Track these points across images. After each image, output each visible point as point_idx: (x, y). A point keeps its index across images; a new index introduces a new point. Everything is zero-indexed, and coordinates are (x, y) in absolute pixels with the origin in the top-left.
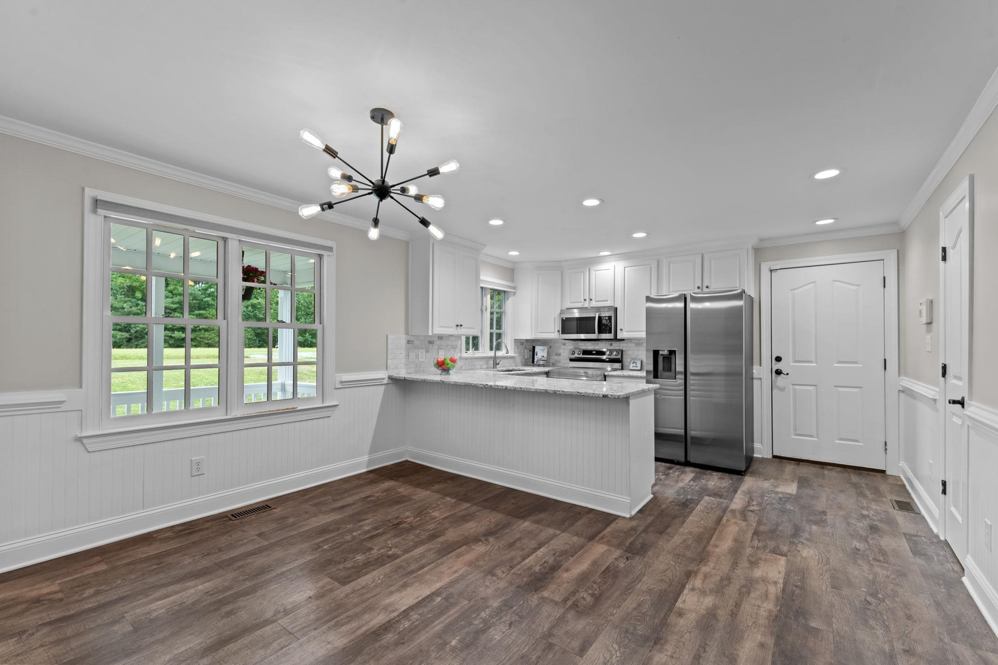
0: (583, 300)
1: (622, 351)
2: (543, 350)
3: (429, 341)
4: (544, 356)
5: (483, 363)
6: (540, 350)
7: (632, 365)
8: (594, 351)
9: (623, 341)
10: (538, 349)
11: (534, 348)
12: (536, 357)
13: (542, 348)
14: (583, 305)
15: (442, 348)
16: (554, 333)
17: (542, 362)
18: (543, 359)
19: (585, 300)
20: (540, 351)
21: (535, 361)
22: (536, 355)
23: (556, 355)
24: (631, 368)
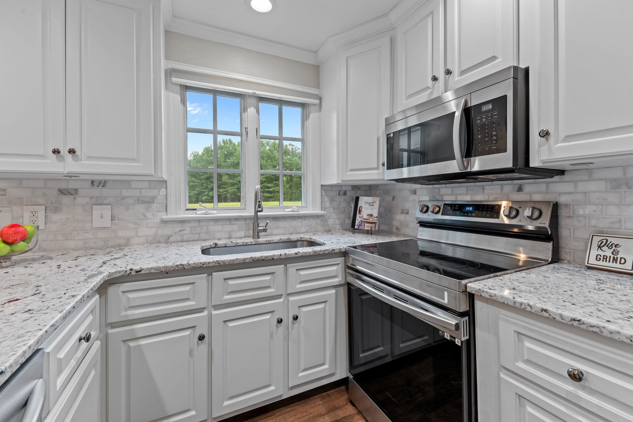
0: (430, 83)
1: (556, 207)
2: (371, 204)
3: (59, 190)
4: (371, 215)
5: (235, 227)
6: (366, 203)
7: (595, 252)
8: (469, 205)
9: (556, 178)
10: (364, 201)
11: (357, 199)
12: (358, 215)
13: (369, 199)
14: (432, 93)
15: (105, 202)
16: (377, 168)
17: (367, 227)
18: (371, 220)
19: (435, 79)
20: (367, 205)
21: (357, 223)
22: (360, 213)
23: (402, 213)
24: (593, 261)
